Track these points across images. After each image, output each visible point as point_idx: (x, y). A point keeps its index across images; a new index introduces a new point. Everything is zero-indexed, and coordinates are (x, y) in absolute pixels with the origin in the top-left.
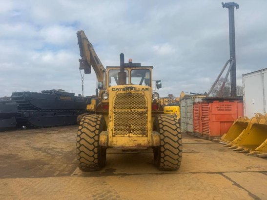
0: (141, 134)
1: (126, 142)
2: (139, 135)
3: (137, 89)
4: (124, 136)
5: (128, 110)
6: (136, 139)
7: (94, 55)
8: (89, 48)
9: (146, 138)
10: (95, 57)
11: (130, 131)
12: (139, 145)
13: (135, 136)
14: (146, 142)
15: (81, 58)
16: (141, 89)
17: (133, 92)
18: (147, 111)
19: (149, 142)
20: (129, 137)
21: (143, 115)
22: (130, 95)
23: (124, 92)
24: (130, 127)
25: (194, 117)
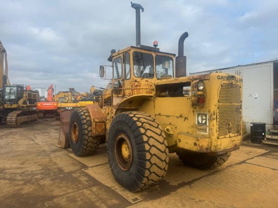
0: (236, 132)
1: (227, 144)
2: (236, 135)
4: (225, 137)
6: (234, 139)
9: (240, 137)
11: (229, 130)
12: (236, 145)
13: (233, 135)
17: (233, 82)
18: (241, 106)
21: (239, 110)
22: (232, 85)
24: (229, 125)
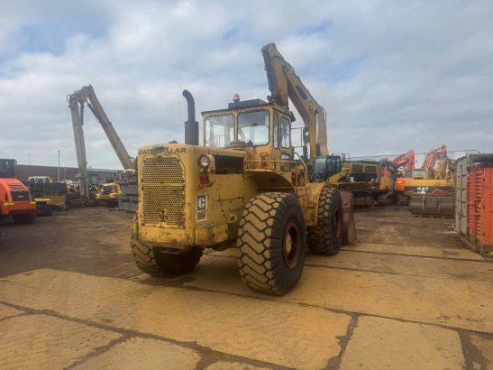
0: (177, 223)
1: (157, 235)
2: (174, 226)
3: (169, 150)
4: (155, 226)
5: (159, 184)
6: (169, 231)
7: (294, 84)
8: (285, 74)
9: (183, 231)
10: (297, 87)
11: (163, 218)
12: (174, 241)
13: (168, 226)
14: (183, 237)
15: (270, 94)
16: (174, 151)
17: (163, 155)
18: (184, 187)
19: (188, 238)
20: (161, 227)
21: (178, 193)
22: (160, 160)
23: (151, 157)
24: (163, 212)
25: (468, 200)
